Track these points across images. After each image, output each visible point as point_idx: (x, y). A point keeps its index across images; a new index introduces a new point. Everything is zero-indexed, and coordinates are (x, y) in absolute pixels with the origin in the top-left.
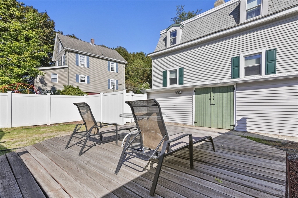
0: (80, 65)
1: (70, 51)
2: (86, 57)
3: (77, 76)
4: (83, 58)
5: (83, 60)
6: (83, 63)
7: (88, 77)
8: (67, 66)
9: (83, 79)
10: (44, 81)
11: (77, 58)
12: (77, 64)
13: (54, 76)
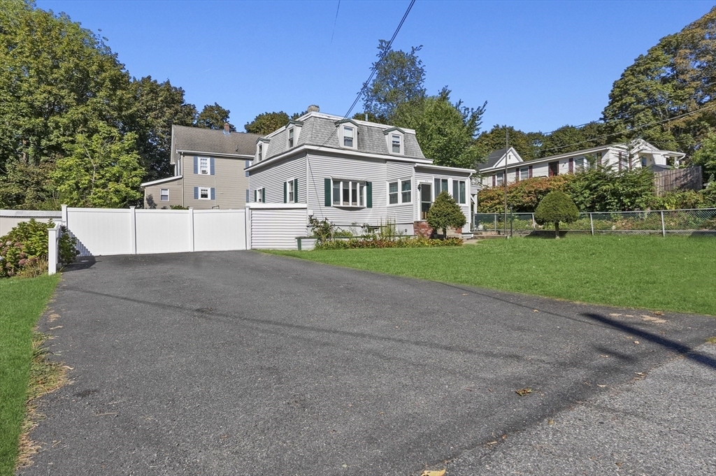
0: (200, 173)
1: (185, 154)
2: (209, 159)
3: (196, 189)
4: (204, 161)
5: (205, 164)
6: (204, 169)
7: (213, 190)
8: (181, 176)
9: (204, 192)
10: (152, 202)
11: (196, 162)
12: (196, 171)
13: (164, 193)
